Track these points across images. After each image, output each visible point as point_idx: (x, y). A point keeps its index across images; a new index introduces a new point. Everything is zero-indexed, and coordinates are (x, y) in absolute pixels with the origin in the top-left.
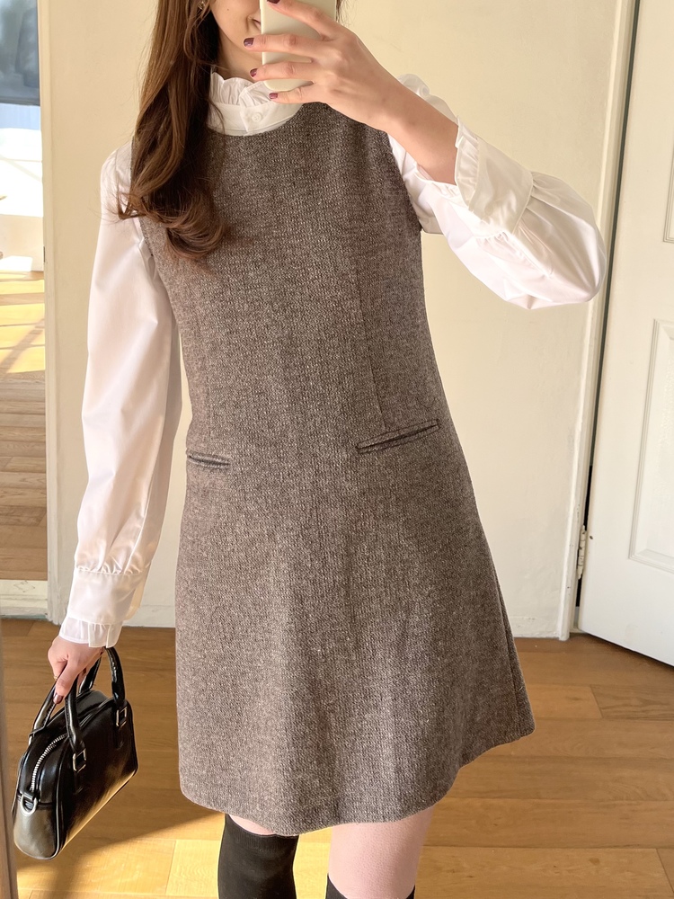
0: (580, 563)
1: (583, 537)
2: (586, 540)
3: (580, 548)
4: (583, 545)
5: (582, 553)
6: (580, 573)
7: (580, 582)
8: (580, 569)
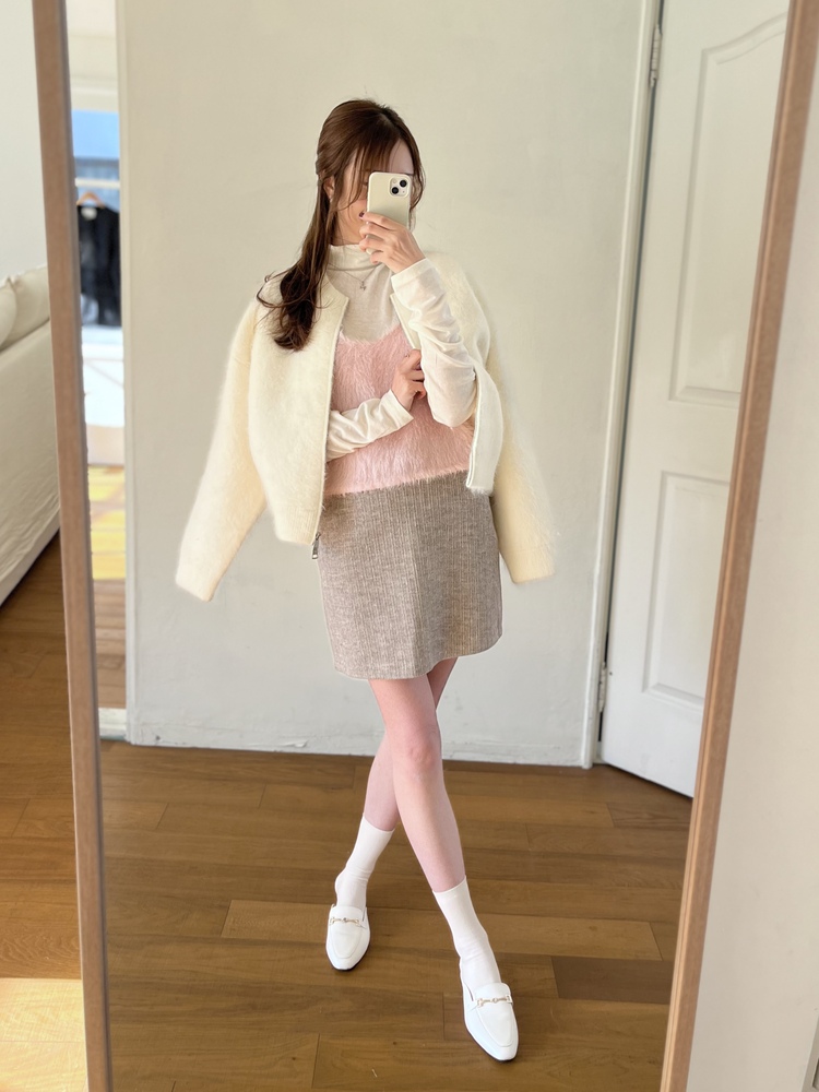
0: (601, 697)
1: (603, 672)
2: (606, 675)
3: (600, 683)
4: (603, 679)
5: (602, 686)
6: (601, 706)
7: (602, 715)
8: (601, 702)
